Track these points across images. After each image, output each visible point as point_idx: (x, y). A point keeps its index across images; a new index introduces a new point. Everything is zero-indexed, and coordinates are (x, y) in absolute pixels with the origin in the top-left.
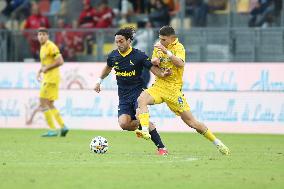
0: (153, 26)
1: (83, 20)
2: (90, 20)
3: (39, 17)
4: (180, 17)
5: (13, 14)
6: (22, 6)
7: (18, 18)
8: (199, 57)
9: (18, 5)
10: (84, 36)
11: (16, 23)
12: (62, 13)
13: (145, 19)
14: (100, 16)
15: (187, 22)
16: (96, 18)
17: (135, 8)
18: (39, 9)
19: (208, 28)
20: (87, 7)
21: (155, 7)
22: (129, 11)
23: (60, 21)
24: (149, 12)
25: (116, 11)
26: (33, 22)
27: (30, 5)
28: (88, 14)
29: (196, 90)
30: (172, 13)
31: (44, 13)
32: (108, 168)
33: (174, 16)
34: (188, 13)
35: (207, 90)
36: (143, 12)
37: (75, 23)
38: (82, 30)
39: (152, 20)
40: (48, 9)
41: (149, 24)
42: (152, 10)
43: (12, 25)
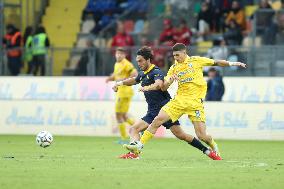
0: (227, 44)
1: (164, 39)
2: (170, 38)
3: (124, 35)
4: (251, 35)
5: (101, 33)
6: (109, 26)
7: (105, 37)
8: (268, 71)
9: (105, 24)
10: (164, 53)
11: (103, 41)
12: (145, 32)
13: (220, 37)
14: (179, 34)
15: (258, 41)
16: (175, 37)
17: (211, 28)
18: (124, 29)
19: (276, 46)
20: (168, 27)
21: (229, 26)
22: (205, 30)
23: (144, 40)
24: (224, 31)
25: (194, 30)
26: (119, 41)
27: (116, 26)
28: (169, 33)
29: (266, 102)
30: (244, 32)
31: (129, 32)
32: (186, 172)
33: (246, 35)
34: (259, 32)
35: (277, 102)
36: (218, 31)
37: (156, 41)
38: (163, 48)
39: (227, 39)
40: (132, 29)
41: (224, 42)
42: (227, 30)
43: (100, 43)
